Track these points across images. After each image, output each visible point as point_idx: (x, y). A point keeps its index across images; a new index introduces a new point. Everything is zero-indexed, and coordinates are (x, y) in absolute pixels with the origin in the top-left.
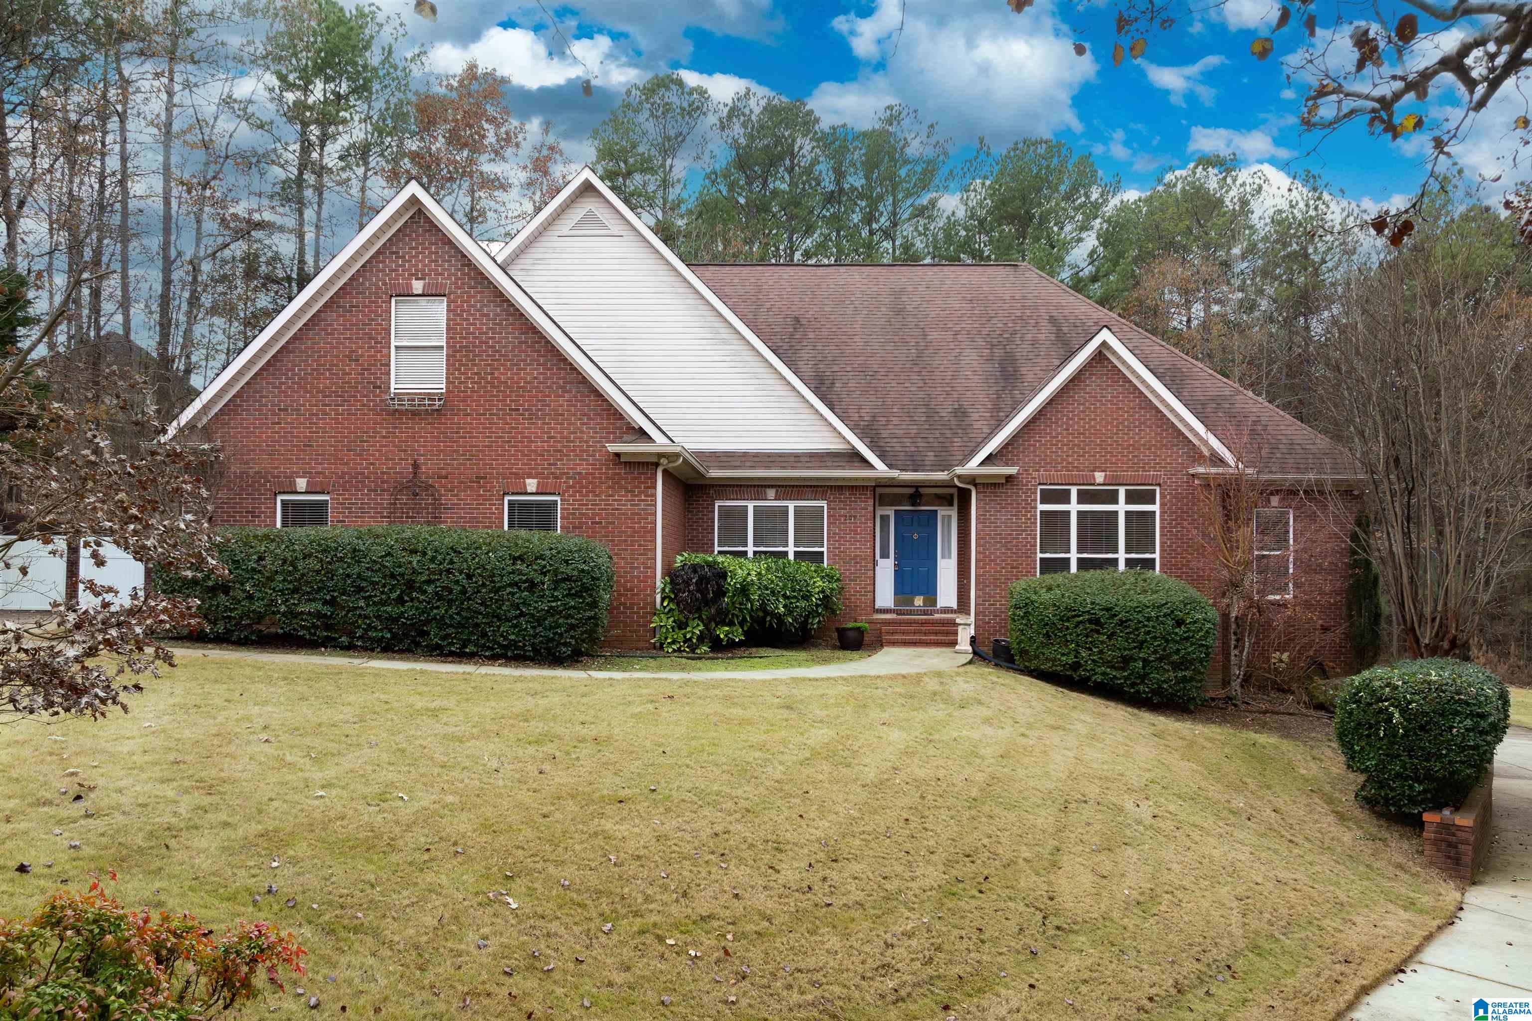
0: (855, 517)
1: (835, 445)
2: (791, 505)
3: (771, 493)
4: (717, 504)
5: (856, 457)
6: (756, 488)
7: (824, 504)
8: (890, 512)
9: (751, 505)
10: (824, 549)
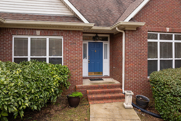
0: (75, 43)
1: (67, 13)
2: (48, 38)
3: (38, 32)
4: (14, 37)
5: (75, 18)
6: (31, 30)
7: (62, 38)
8: (87, 42)
9: (29, 38)
10: (62, 57)
